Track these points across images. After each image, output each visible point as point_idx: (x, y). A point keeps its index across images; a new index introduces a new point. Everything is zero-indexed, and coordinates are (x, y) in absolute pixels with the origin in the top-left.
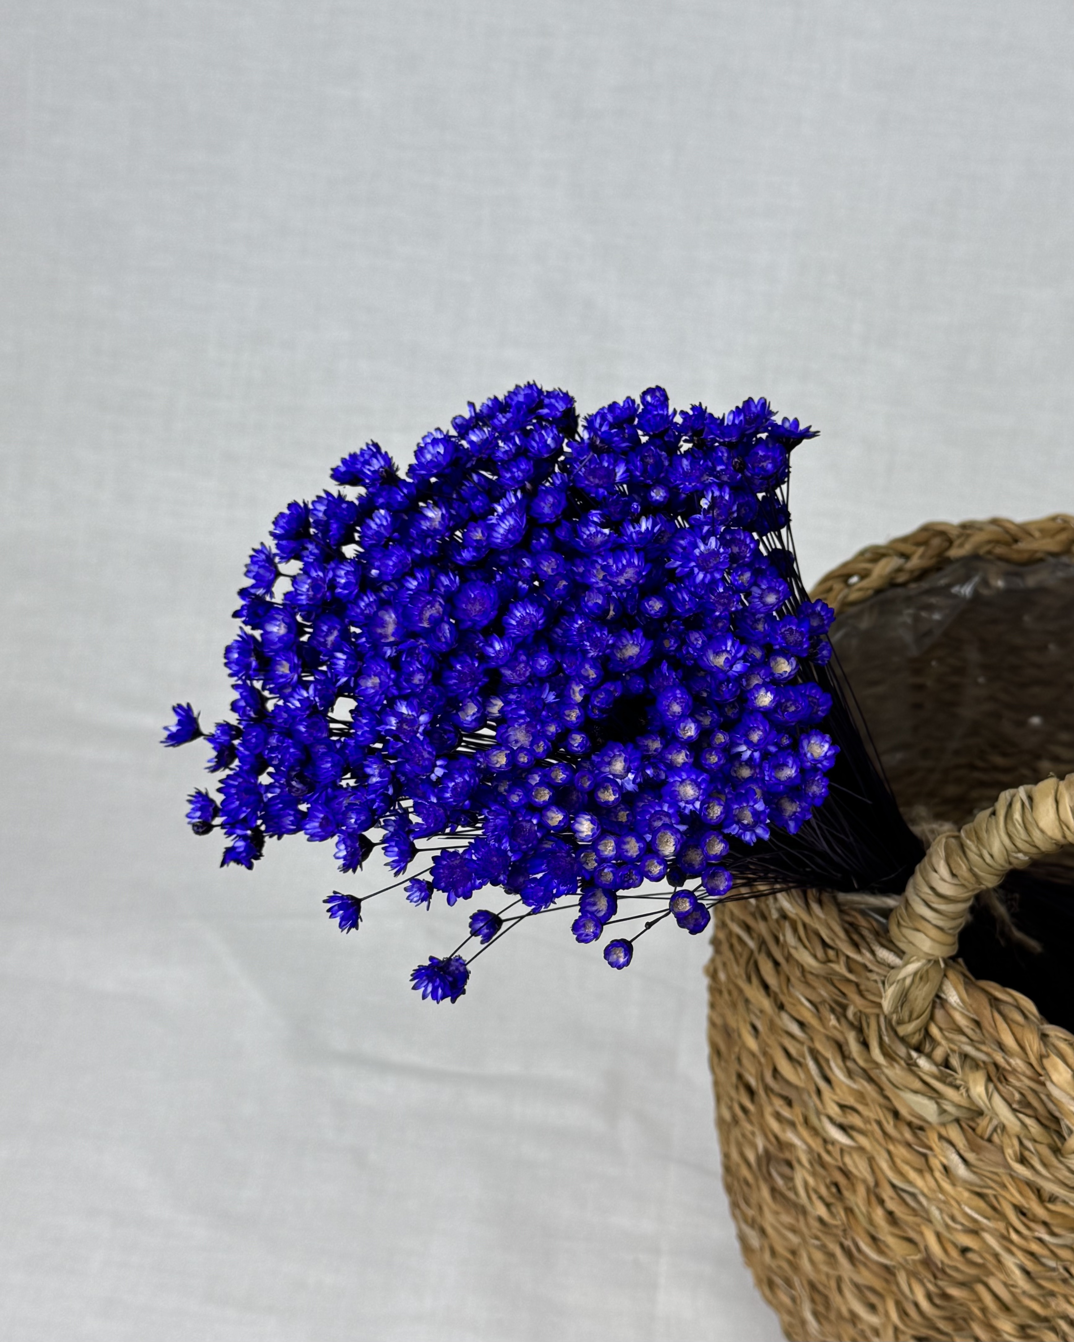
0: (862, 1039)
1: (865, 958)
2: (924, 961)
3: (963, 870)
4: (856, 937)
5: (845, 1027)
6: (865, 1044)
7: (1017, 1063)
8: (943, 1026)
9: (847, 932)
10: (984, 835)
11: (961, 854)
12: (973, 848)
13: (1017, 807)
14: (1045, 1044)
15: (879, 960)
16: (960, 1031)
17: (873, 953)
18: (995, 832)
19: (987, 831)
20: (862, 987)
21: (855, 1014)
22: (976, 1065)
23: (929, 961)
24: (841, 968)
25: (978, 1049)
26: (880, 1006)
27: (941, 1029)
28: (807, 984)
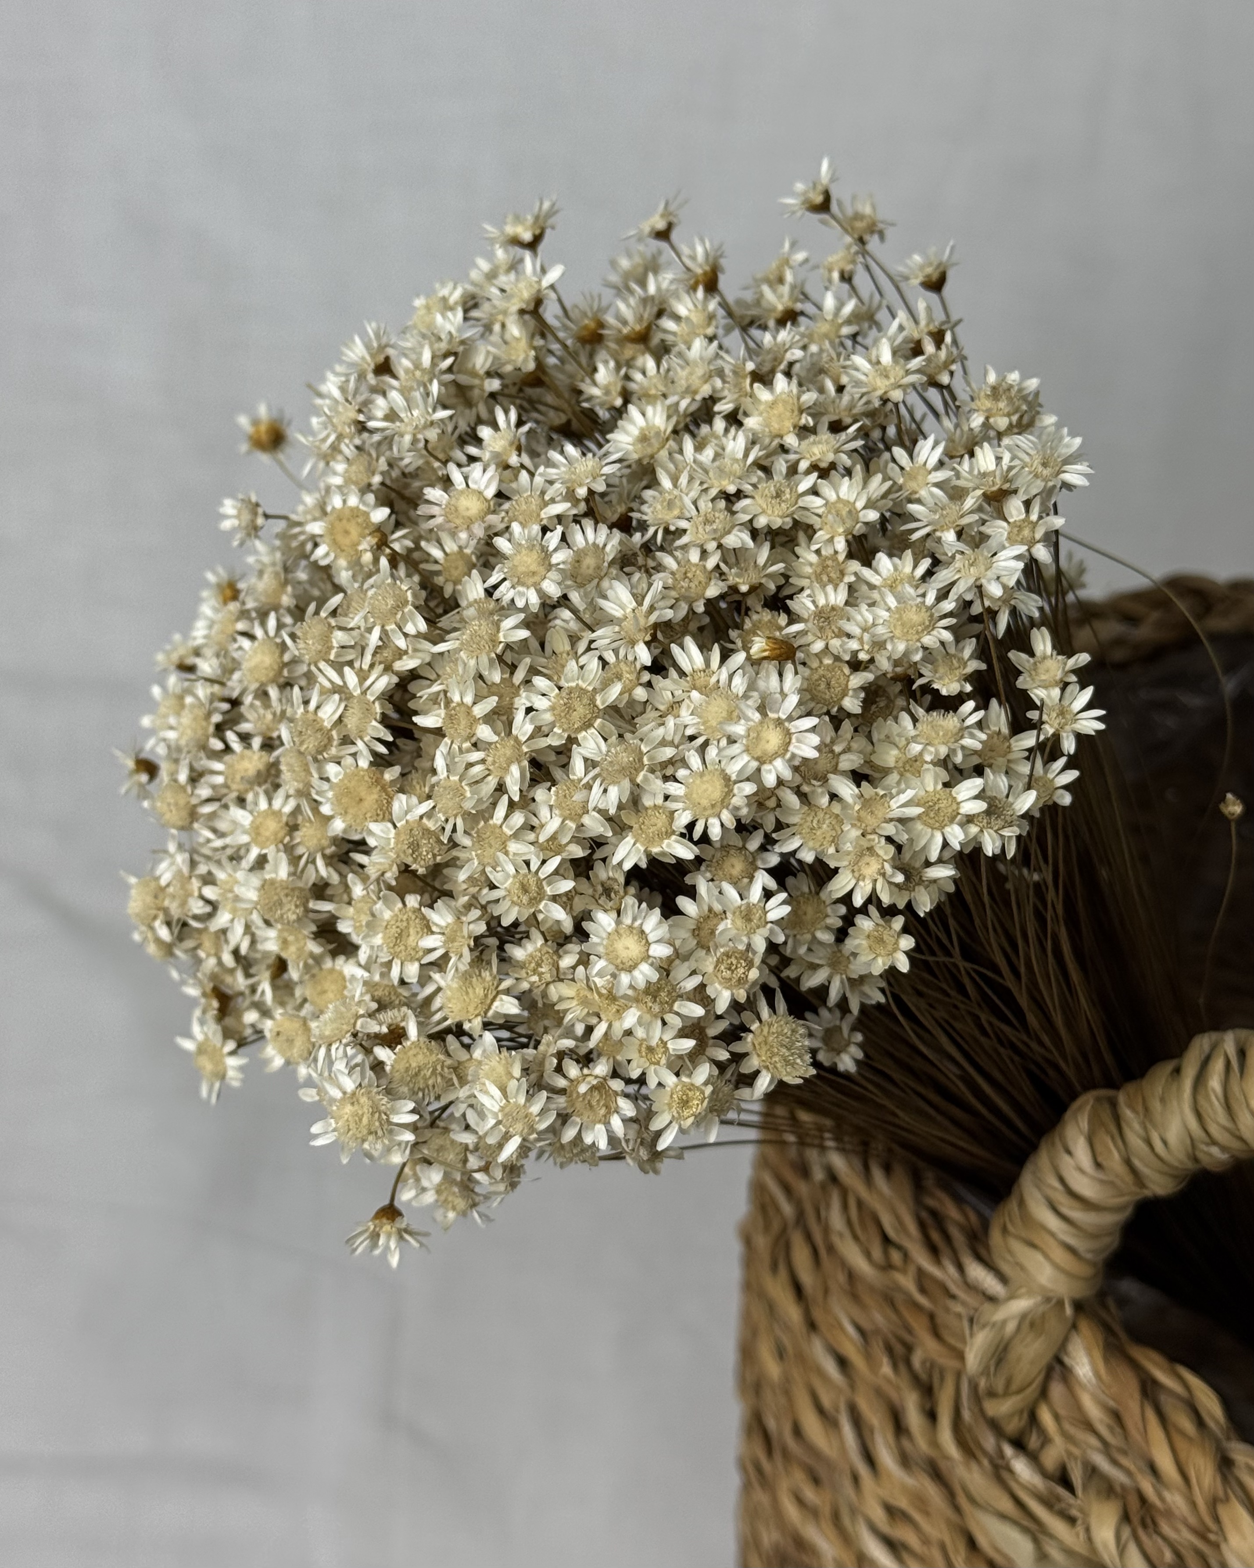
0: (928, 1406)
1: (947, 1273)
2: (1039, 1299)
3: (1114, 1160)
4: (935, 1236)
5: (904, 1382)
6: (932, 1416)
7: (1176, 1500)
8: (1062, 1412)
9: (922, 1226)
10: (1156, 1106)
11: (1115, 1131)
12: (1137, 1126)
13: (1218, 1066)
14: (1225, 1479)
15: (969, 1280)
16: (1089, 1427)
17: (960, 1268)
18: (1175, 1103)
19: (1163, 1100)
20: (939, 1320)
21: (923, 1363)
22: (1109, 1490)
23: (1048, 1300)
24: (907, 1282)
25: (1115, 1462)
26: (960, 1356)
27: (1057, 1417)
28: (855, 1297)
